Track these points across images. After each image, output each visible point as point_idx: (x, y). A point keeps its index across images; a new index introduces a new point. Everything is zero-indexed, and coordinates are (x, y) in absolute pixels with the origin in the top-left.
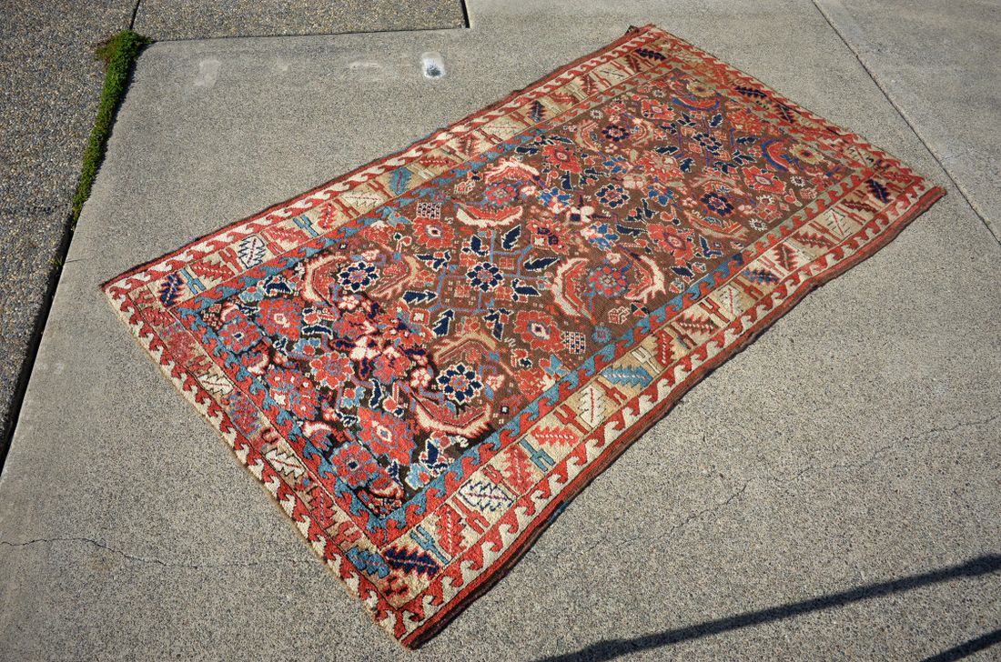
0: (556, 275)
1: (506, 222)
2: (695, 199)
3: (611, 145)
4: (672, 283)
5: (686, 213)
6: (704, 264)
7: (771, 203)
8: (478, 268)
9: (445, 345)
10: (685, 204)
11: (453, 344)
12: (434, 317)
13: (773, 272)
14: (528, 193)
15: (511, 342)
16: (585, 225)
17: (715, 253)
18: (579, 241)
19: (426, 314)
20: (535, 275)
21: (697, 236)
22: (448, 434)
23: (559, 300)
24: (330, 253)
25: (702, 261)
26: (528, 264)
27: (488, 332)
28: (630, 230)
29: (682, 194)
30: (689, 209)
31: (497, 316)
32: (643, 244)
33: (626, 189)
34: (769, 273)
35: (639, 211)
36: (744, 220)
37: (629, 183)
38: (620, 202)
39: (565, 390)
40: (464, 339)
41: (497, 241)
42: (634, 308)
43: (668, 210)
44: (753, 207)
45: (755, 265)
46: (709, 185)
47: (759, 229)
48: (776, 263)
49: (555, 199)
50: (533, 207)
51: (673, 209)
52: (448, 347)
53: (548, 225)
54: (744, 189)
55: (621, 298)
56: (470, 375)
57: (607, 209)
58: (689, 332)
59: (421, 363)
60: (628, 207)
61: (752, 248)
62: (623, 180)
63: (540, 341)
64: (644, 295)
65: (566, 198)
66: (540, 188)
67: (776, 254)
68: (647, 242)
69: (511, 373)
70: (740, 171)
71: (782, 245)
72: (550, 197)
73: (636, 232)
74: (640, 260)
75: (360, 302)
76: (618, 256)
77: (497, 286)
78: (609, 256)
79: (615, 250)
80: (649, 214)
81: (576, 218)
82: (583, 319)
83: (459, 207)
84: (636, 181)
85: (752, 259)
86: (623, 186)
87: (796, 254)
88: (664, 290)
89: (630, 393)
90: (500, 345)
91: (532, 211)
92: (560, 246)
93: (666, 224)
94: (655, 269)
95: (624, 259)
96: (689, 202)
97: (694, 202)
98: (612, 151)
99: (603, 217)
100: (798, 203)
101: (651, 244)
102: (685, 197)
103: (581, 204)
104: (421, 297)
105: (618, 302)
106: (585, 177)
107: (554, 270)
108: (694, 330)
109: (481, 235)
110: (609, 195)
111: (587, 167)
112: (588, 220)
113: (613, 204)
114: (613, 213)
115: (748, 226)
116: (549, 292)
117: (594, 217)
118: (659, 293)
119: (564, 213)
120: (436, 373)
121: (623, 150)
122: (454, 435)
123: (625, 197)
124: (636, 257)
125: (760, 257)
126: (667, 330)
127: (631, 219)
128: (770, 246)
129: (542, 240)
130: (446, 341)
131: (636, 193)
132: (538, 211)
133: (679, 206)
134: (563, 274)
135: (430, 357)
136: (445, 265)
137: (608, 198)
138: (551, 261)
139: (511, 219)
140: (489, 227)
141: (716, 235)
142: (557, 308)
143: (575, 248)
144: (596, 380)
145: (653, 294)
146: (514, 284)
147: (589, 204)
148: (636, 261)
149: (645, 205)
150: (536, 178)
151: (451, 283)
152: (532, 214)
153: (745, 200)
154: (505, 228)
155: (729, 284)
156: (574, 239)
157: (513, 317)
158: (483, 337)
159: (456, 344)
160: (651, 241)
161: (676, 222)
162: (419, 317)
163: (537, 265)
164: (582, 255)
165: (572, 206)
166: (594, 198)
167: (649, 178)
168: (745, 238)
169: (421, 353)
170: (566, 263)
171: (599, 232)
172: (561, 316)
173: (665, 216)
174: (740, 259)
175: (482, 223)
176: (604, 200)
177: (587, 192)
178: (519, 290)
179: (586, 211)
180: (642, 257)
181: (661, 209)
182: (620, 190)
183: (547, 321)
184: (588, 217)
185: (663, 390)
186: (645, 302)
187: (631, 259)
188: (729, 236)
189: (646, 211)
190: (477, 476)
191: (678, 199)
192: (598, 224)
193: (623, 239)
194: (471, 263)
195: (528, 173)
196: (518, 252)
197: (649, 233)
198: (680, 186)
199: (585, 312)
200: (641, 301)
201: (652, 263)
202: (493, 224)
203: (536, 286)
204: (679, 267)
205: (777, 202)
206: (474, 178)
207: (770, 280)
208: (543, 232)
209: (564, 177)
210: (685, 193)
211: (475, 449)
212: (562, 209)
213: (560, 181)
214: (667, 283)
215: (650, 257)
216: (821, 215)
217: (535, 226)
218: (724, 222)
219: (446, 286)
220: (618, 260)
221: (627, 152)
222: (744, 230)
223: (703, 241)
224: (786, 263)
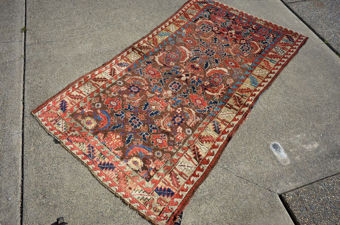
0: (189, 56)
1: (210, 70)
2: (144, 90)
3: (179, 112)
4: (152, 59)
5: (147, 84)
6: (142, 66)
7: (113, 93)
8: (213, 54)
9: (213, 36)
10: (147, 87)
11: (211, 36)
12: (219, 41)
13: (118, 67)
14: (206, 82)
15: (196, 38)
16: (183, 73)
17: (137, 70)
18: (184, 67)
19: (221, 42)
20: (195, 55)
21: (143, 75)
22: (204, 20)
23: (186, 50)
24: (258, 53)
25: (142, 67)
26: (199, 58)
27: (203, 40)
28: (167, 74)
29: (148, 91)
30: (146, 85)
31: (202, 43)
32: (163, 70)
33: (170, 90)
34: (120, 66)
35: (165, 82)
36: (125, 84)
37: (169, 92)
38: (172, 84)
39: (180, 30)
40: (209, 38)
41: (211, 64)
42: (164, 50)
43: (154, 84)
44: (121, 90)
45: (124, 68)
46: (137, 97)
47: (120, 81)
48: (116, 70)
49: (196, 81)
50: (203, 77)
51: (152, 85)
52: (212, 35)
53: (196, 71)
54: (122, 97)
55: (168, 52)
56: (204, 30)
57: (176, 80)
58: (148, 46)
59: (217, 32)
60: (169, 83)
61: (124, 74)
62: (172, 94)
63: (189, 39)
64: (161, 54)
65: (192, 82)
66: (203, 85)
67: (115, 73)
68: (161, 71)
69: (194, 32)
70: (123, 107)
71: (113, 76)
72: (198, 81)
73: (165, 74)
74: (164, 64)
75: (240, 42)
76: (171, 65)
77: (205, 50)
78: (174, 64)
79: (172, 66)
80: (161, 81)
81: (187, 75)
82: (178, 46)
83: (228, 73)
84: (167, 94)
85: (125, 70)
86: (172, 91)
87: (108, 74)
88: (155, 56)
89: (164, 31)
90: (199, 37)
91: (203, 75)
92: (190, 65)
93: (155, 79)
94: (158, 62)
95: (169, 64)
96: (146, 88)
97: (144, 88)
98: (178, 109)
99: (177, 77)
100: (102, 95)
101: (160, 70)
102: (148, 90)
103: (186, 81)
104: (225, 45)
105: (169, 51)
106: (187, 93)
107: (190, 58)
108: (146, 47)
109: (216, 65)
110: (177, 86)
111: (187, 98)
112: (183, 75)
113: (175, 83)
114: (174, 79)
115: (124, 82)
116: (190, 51)
117: (181, 77)
118: (157, 55)
119: (192, 76)
120: (212, 30)
121: (174, 110)
122: (202, 20)
123: (171, 86)
124: (165, 65)
125: (122, 71)
126: (154, 46)
127: (168, 78)
128: (117, 75)
129: (196, 66)
130: (213, 37)
131: (166, 89)
132: (201, 76)
133: (150, 85)
134: (187, 57)
135: (215, 33)
136: (223, 54)
137: (177, 85)
138: (192, 60)
139: (209, 72)
140: (215, 68)
141: (137, 77)
142: (186, 47)
143: (185, 65)
144: (172, 33)
145: (158, 54)
146: (200, 52)
147: (183, 81)
148: (165, 63)
149: (163, 85)
150: (206, 89)
151: (219, 50)
152: (203, 74)
153: (124, 92)
154: (210, 68)
155: (134, 61)
156: (186, 68)
157: (198, 44)
158: (204, 38)
159: (210, 36)
160: (160, 71)
161: (151, 80)
162: (223, 41)
163: (195, 58)
164: (182, 63)
165: (189, 79)
166: (182, 84)
167: (162, 96)
168: (126, 77)
169: (218, 33)
170: (187, 60)
171: (178, 71)
172: (185, 46)
173: (155, 81)
174: (129, 70)
175: (218, 69)
176: (178, 84)
177: (185, 86)
178: (199, 50)
179: (184, 78)
180: (163, 65)
181: (156, 84)
182: (173, 89)
183: (188, 44)
184: (183, 76)
185: (155, 33)
186: (161, 52)
187: (166, 64)
188: (132, 77)
189: (162, 82)
190: (195, 14)
191: (150, 89)
192: (179, 74)
193: (169, 70)
194: (215, 56)
195: (210, 91)
196: (203, 61)
197: (161, 74)
198: (149, 95)
199: (179, 48)
200: (162, 53)
201: (159, 64)
202: (214, 69)
203: (194, 52)
204: (150, 64)
205: (110, 93)
206: (228, 85)
207: (120, 64)
208: (197, 69)
209: (195, 92)
210: (147, 92)
211: (197, 18)
212: (193, 78)
213: (197, 89)
214: (154, 58)
215: (160, 66)
216: (93, 90)
217: (200, 70)
218: (133, 82)
219: (220, 49)
220: (170, 63)
221: (172, 109)
222: (125, 80)
223: (141, 74)
224: (113, 70)
